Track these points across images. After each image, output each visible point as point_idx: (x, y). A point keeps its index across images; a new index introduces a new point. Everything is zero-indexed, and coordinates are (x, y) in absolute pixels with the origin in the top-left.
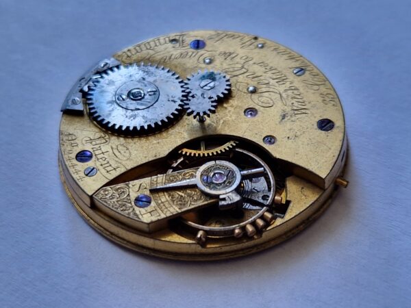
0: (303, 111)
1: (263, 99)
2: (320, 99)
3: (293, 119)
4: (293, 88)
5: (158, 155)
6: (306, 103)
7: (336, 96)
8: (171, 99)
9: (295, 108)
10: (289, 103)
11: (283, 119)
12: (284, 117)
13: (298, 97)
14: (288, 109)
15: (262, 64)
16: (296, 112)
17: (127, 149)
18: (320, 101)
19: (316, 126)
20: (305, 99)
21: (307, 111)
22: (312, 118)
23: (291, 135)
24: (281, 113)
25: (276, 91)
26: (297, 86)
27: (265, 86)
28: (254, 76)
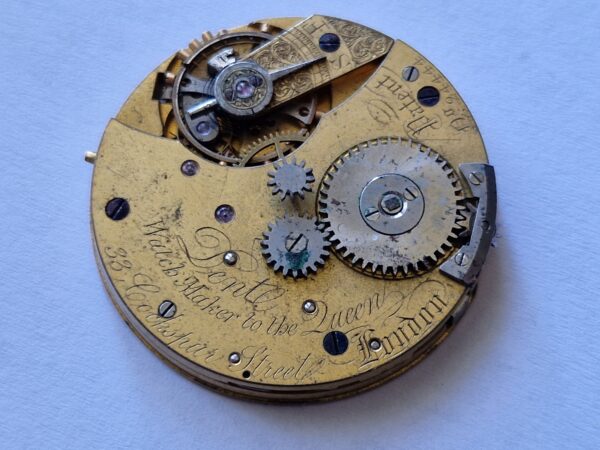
0: (152, 230)
1: (213, 242)
2: (130, 257)
3: (164, 212)
4: (172, 273)
5: (333, 117)
6: (149, 246)
7: (108, 266)
8: (341, 206)
9: (164, 233)
10: (174, 241)
11: (178, 210)
12: (178, 214)
13: (162, 256)
14: (174, 230)
15: (227, 317)
16: (161, 226)
17: (376, 118)
18: (130, 253)
19: (131, 204)
20: (153, 253)
21: (146, 230)
22: (137, 218)
23: (163, 183)
24: (183, 220)
25: (196, 263)
26: (166, 278)
27: (215, 270)
28: (233, 289)
